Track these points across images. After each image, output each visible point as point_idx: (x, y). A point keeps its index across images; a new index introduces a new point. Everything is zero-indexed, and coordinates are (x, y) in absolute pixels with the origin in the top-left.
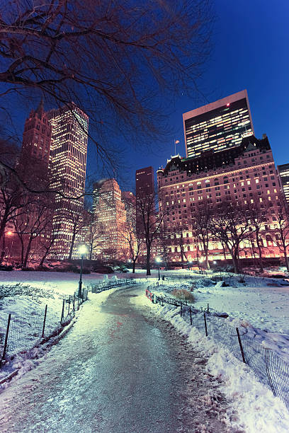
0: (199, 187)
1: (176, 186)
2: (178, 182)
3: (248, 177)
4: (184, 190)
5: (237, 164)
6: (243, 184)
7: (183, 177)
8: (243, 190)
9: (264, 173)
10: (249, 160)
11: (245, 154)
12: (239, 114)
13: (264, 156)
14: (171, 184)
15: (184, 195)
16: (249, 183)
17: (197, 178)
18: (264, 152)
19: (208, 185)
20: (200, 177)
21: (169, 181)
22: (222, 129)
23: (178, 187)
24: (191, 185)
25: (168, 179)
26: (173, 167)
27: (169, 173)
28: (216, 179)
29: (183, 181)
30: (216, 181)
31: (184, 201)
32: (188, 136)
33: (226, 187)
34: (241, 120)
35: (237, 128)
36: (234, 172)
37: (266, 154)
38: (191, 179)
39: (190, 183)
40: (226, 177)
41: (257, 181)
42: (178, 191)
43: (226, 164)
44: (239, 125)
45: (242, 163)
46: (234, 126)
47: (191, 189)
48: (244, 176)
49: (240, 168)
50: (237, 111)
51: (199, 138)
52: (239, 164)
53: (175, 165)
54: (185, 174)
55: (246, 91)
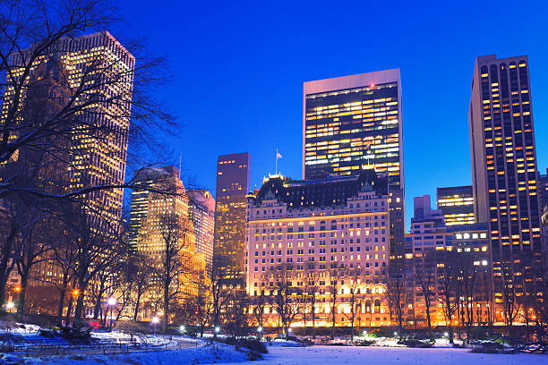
0: (301, 229)
1: (271, 223)
2: (274, 217)
3: (358, 225)
4: (280, 230)
5: (349, 206)
6: (352, 234)
7: (281, 211)
8: (351, 242)
9: (376, 224)
10: (363, 204)
11: (360, 194)
12: (386, 106)
13: (379, 201)
14: (265, 218)
15: (280, 237)
16: (359, 233)
17: (300, 216)
18: (380, 197)
19: (312, 229)
20: (303, 216)
21: (262, 212)
22: (359, 124)
23: (273, 224)
24: (291, 224)
25: (261, 210)
26: (270, 194)
27: (263, 202)
28: (323, 222)
29: (281, 217)
30: (323, 225)
31: (280, 245)
32: (308, 123)
33: (332, 235)
34: (387, 116)
35: (380, 128)
36: (345, 216)
37: (382, 200)
38: (292, 217)
39: (290, 222)
40: (334, 221)
41: (367, 233)
42: (273, 231)
43: (337, 203)
44: (384, 123)
45: (355, 206)
46: (377, 124)
47: (290, 230)
48: (355, 223)
49: (352, 212)
50: (383, 100)
51: (325, 130)
52: (351, 206)
53: (273, 190)
54: (284, 208)
55: (399, 70)
